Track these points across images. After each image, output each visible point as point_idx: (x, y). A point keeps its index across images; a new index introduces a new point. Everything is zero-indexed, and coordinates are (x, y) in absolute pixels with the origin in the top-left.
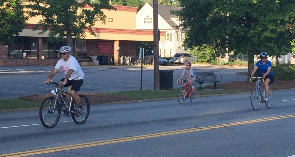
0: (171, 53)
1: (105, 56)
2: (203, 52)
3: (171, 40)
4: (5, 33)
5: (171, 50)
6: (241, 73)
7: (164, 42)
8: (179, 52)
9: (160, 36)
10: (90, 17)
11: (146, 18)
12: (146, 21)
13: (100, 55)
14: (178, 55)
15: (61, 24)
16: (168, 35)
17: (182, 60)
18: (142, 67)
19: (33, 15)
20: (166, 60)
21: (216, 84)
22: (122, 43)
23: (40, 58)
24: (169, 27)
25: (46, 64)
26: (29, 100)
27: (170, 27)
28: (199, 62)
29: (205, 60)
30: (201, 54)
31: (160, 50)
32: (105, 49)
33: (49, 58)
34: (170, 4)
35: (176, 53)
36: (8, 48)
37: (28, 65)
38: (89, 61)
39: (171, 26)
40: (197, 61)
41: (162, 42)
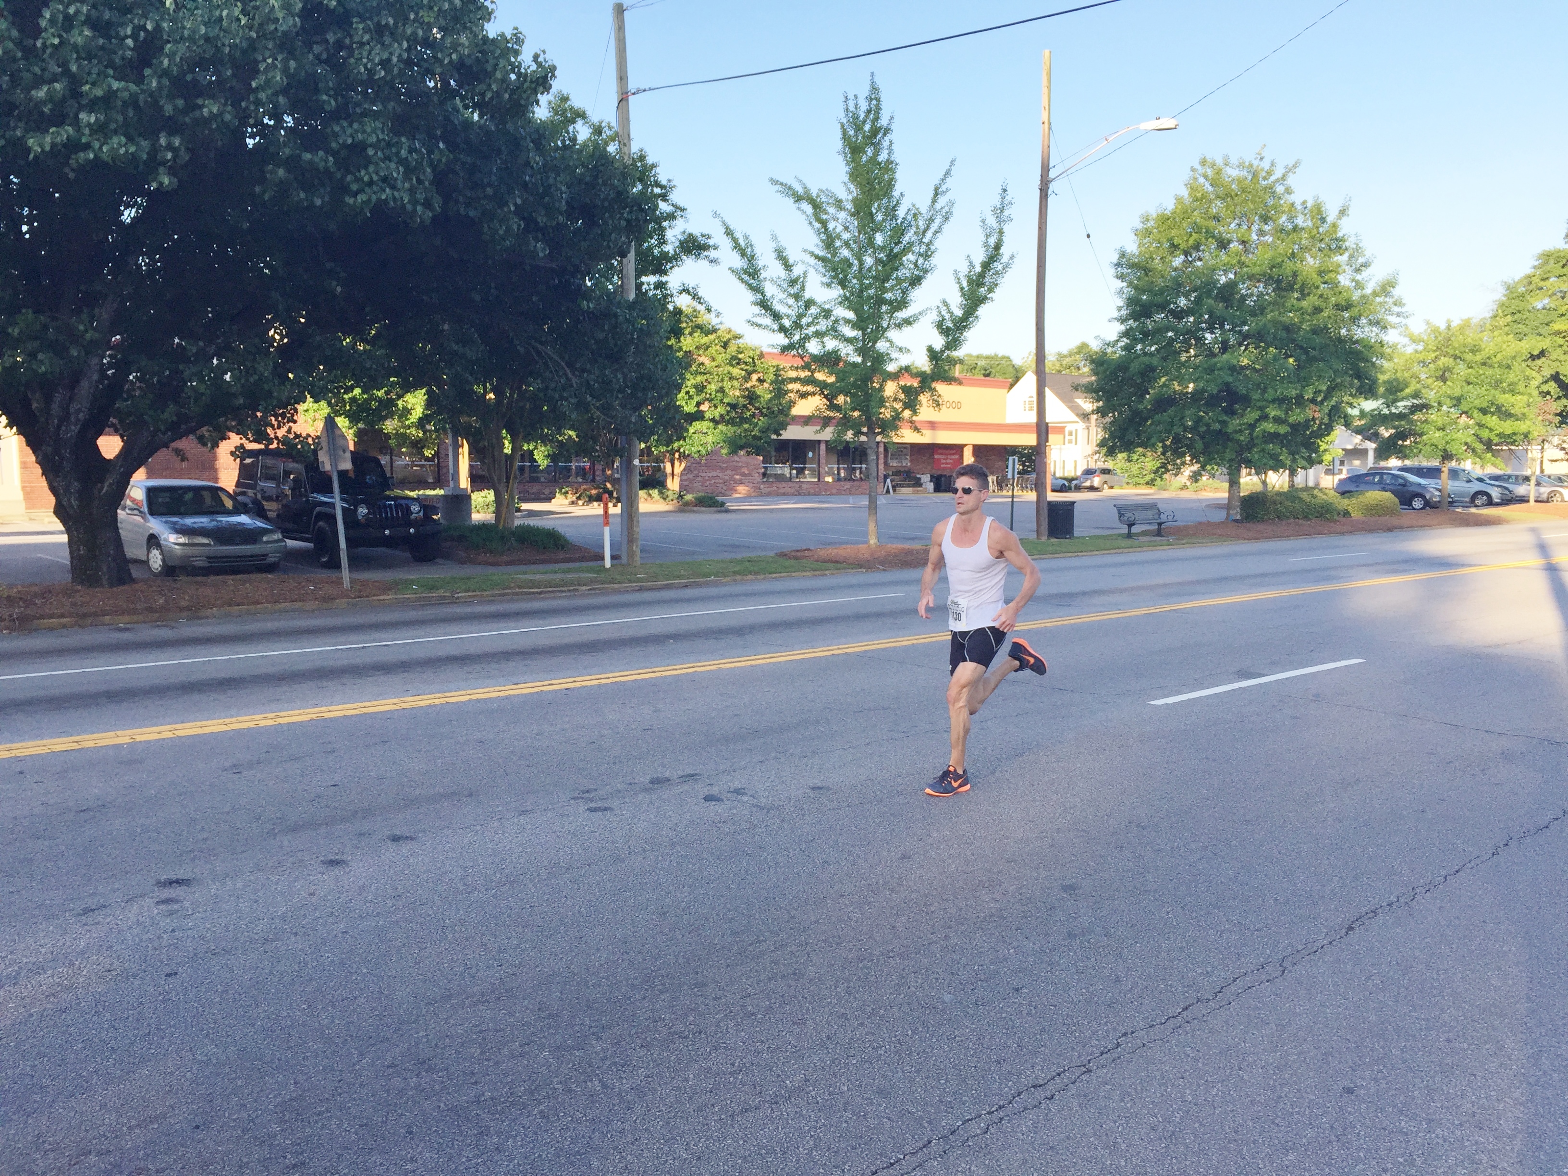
0: (1075, 467)
1: (945, 476)
2: (1139, 466)
3: (1076, 443)
4: (756, 432)
5: (1076, 461)
6: (1217, 506)
7: (1063, 446)
8: (1092, 466)
9: (1050, 436)
10: (911, 399)
11: (1027, 400)
12: (1027, 406)
13: (937, 473)
14: (1089, 472)
15: (856, 414)
16: (1071, 434)
17: (1097, 481)
18: (1013, 497)
19: (803, 395)
20: (1066, 483)
21: (1163, 526)
22: (979, 450)
23: (821, 480)
24: (1073, 417)
25: (834, 491)
26: (796, 558)
27: (1076, 419)
28: (1131, 486)
29: (1142, 481)
30: (1135, 468)
31: (1055, 462)
32: (945, 463)
33: (839, 480)
34: (1075, 373)
35: (1085, 467)
36: (764, 462)
37: (800, 494)
38: (913, 486)
39: (1077, 415)
40: (1128, 483)
41: (1058, 447)
